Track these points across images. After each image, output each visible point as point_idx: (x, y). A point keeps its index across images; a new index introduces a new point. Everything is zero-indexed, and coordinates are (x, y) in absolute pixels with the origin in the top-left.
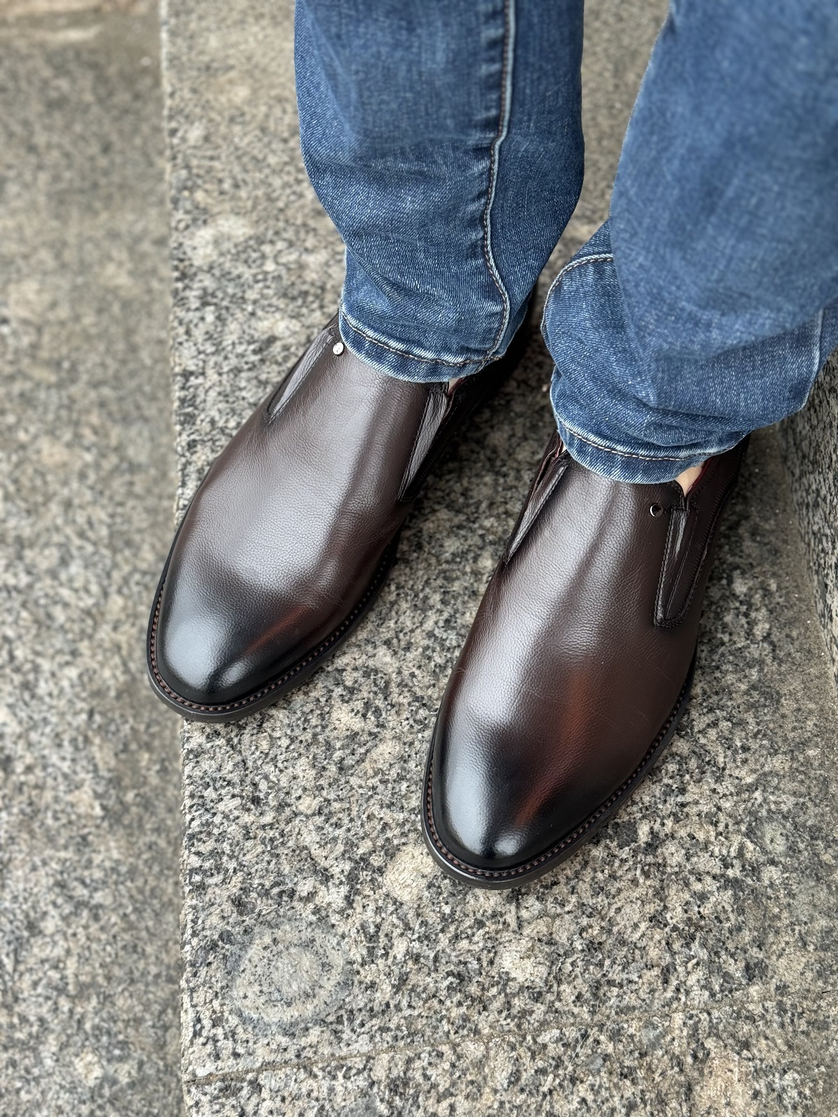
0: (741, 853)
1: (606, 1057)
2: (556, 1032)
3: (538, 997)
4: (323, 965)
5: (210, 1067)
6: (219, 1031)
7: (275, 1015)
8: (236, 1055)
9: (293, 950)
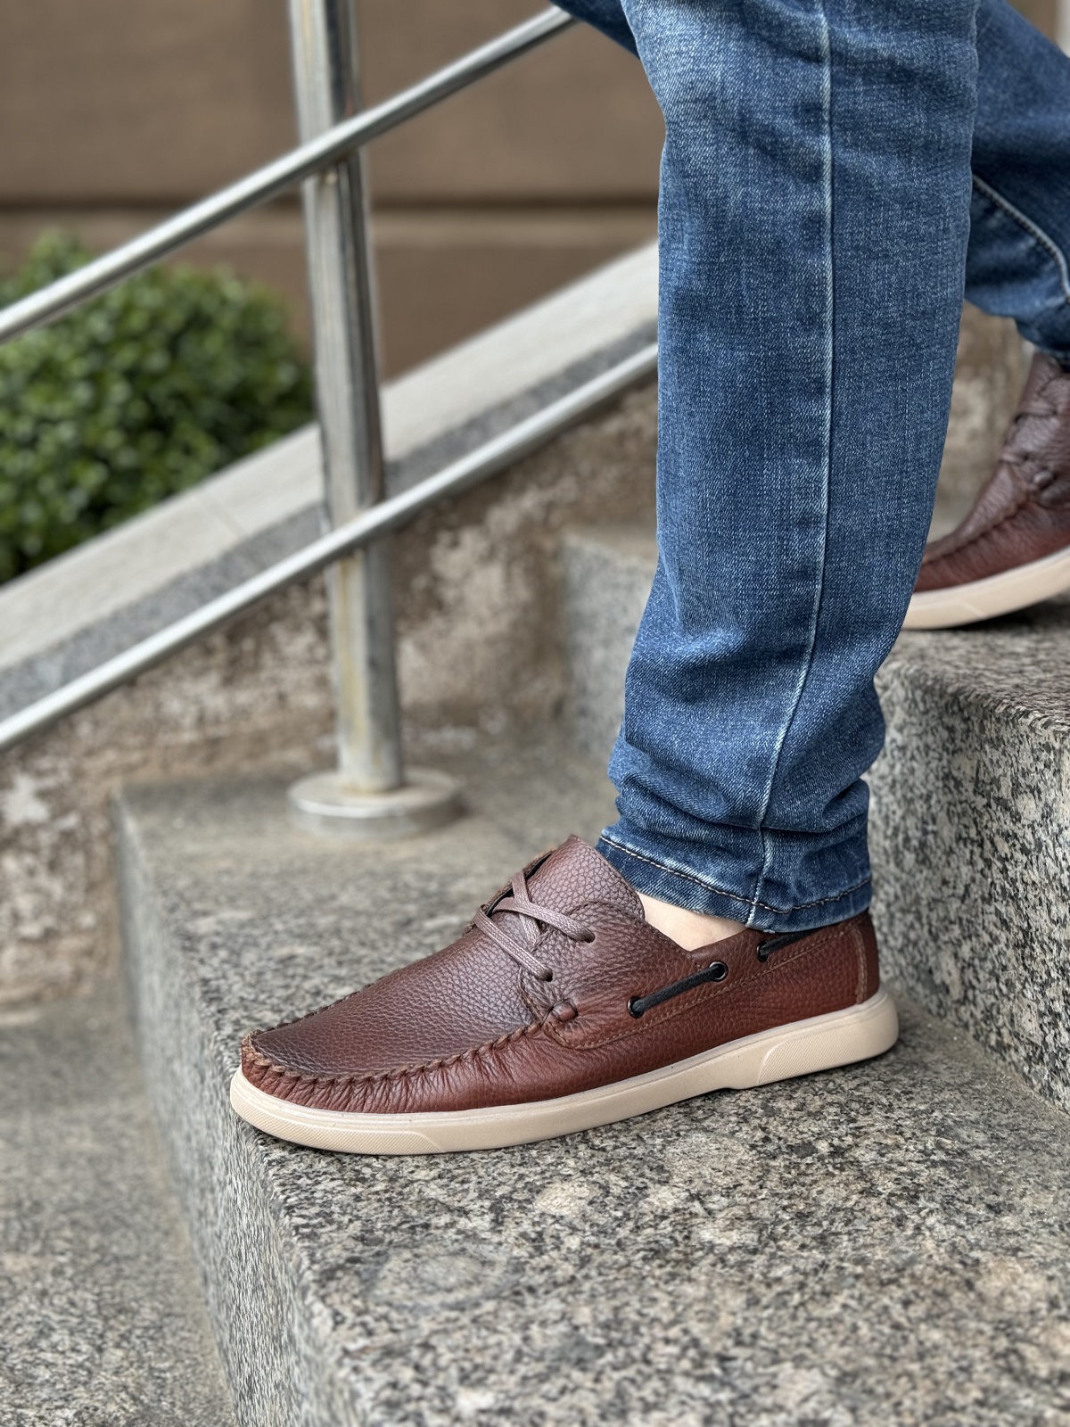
0: (939, 1146)
1: (857, 1277)
2: (788, 1268)
3: (755, 1251)
4: (483, 1263)
5: (362, 1342)
6: (368, 1318)
7: (434, 1300)
8: (394, 1331)
9: (441, 1259)
